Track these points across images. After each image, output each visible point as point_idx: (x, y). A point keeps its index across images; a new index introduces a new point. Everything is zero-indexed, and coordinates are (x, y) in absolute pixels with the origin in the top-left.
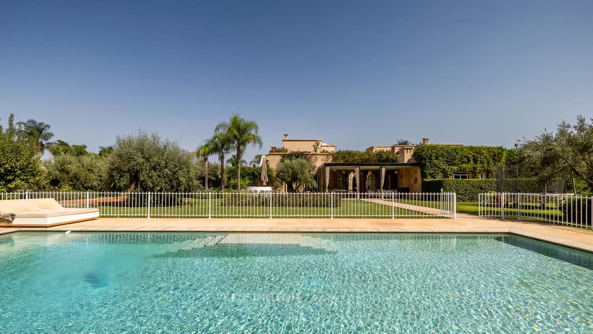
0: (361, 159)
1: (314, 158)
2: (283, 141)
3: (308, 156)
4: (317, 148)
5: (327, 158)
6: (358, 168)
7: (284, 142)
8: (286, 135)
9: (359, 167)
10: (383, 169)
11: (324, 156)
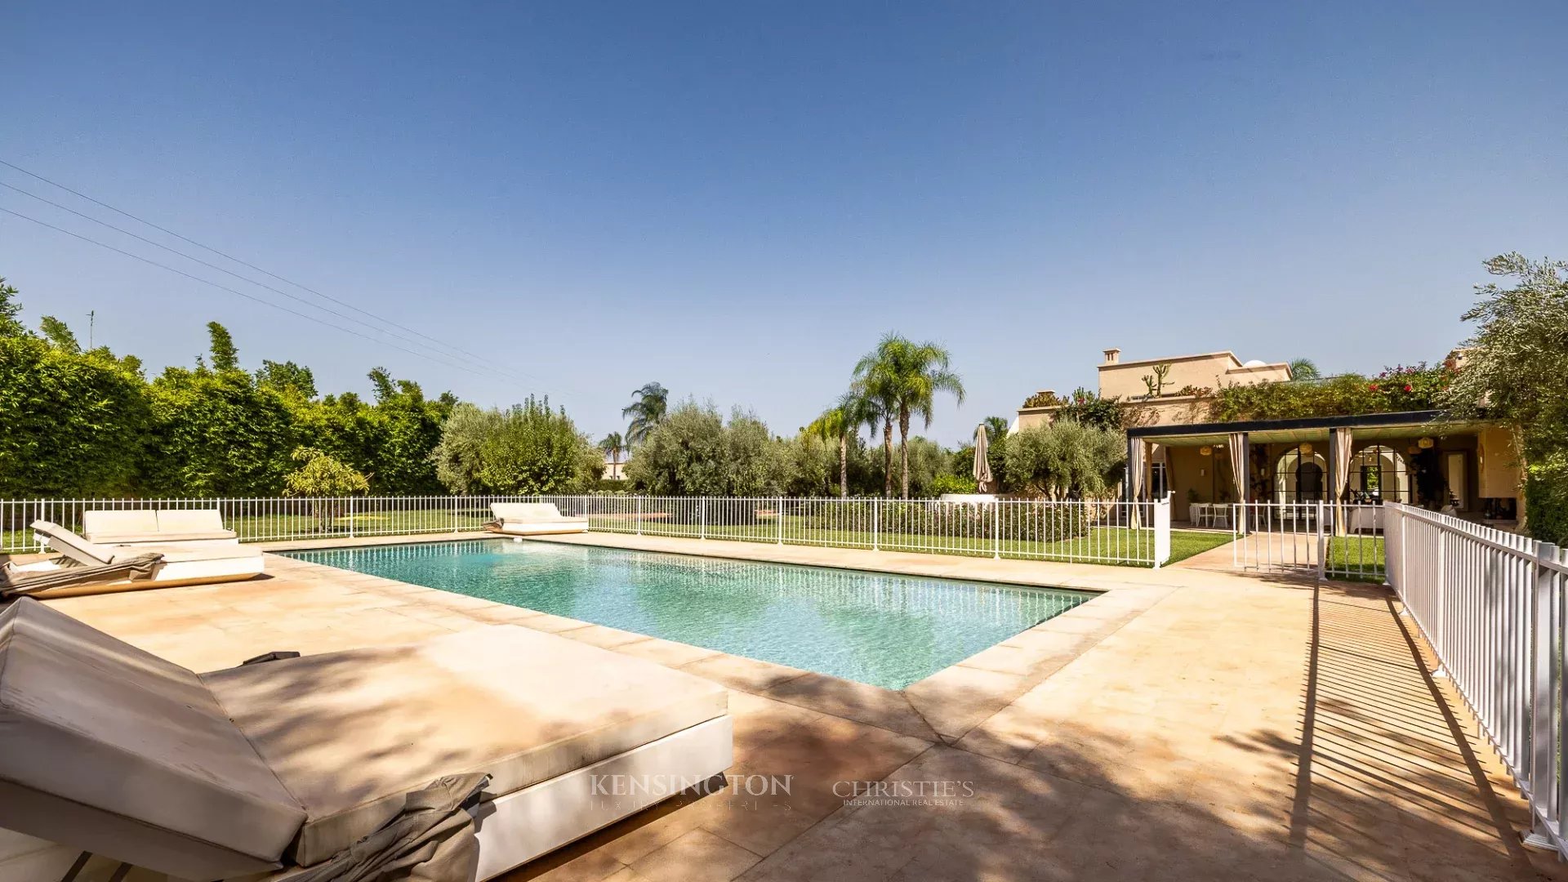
0: (1317, 406)
1: (1148, 414)
2: (1101, 369)
3: (1128, 409)
4: (1160, 383)
5: (1191, 409)
6: (1241, 438)
7: (1102, 373)
8: (1110, 353)
9: (1246, 435)
10: (1340, 435)
11: (1182, 405)
